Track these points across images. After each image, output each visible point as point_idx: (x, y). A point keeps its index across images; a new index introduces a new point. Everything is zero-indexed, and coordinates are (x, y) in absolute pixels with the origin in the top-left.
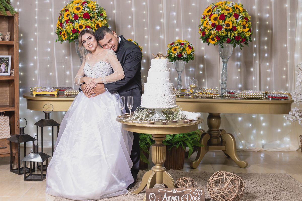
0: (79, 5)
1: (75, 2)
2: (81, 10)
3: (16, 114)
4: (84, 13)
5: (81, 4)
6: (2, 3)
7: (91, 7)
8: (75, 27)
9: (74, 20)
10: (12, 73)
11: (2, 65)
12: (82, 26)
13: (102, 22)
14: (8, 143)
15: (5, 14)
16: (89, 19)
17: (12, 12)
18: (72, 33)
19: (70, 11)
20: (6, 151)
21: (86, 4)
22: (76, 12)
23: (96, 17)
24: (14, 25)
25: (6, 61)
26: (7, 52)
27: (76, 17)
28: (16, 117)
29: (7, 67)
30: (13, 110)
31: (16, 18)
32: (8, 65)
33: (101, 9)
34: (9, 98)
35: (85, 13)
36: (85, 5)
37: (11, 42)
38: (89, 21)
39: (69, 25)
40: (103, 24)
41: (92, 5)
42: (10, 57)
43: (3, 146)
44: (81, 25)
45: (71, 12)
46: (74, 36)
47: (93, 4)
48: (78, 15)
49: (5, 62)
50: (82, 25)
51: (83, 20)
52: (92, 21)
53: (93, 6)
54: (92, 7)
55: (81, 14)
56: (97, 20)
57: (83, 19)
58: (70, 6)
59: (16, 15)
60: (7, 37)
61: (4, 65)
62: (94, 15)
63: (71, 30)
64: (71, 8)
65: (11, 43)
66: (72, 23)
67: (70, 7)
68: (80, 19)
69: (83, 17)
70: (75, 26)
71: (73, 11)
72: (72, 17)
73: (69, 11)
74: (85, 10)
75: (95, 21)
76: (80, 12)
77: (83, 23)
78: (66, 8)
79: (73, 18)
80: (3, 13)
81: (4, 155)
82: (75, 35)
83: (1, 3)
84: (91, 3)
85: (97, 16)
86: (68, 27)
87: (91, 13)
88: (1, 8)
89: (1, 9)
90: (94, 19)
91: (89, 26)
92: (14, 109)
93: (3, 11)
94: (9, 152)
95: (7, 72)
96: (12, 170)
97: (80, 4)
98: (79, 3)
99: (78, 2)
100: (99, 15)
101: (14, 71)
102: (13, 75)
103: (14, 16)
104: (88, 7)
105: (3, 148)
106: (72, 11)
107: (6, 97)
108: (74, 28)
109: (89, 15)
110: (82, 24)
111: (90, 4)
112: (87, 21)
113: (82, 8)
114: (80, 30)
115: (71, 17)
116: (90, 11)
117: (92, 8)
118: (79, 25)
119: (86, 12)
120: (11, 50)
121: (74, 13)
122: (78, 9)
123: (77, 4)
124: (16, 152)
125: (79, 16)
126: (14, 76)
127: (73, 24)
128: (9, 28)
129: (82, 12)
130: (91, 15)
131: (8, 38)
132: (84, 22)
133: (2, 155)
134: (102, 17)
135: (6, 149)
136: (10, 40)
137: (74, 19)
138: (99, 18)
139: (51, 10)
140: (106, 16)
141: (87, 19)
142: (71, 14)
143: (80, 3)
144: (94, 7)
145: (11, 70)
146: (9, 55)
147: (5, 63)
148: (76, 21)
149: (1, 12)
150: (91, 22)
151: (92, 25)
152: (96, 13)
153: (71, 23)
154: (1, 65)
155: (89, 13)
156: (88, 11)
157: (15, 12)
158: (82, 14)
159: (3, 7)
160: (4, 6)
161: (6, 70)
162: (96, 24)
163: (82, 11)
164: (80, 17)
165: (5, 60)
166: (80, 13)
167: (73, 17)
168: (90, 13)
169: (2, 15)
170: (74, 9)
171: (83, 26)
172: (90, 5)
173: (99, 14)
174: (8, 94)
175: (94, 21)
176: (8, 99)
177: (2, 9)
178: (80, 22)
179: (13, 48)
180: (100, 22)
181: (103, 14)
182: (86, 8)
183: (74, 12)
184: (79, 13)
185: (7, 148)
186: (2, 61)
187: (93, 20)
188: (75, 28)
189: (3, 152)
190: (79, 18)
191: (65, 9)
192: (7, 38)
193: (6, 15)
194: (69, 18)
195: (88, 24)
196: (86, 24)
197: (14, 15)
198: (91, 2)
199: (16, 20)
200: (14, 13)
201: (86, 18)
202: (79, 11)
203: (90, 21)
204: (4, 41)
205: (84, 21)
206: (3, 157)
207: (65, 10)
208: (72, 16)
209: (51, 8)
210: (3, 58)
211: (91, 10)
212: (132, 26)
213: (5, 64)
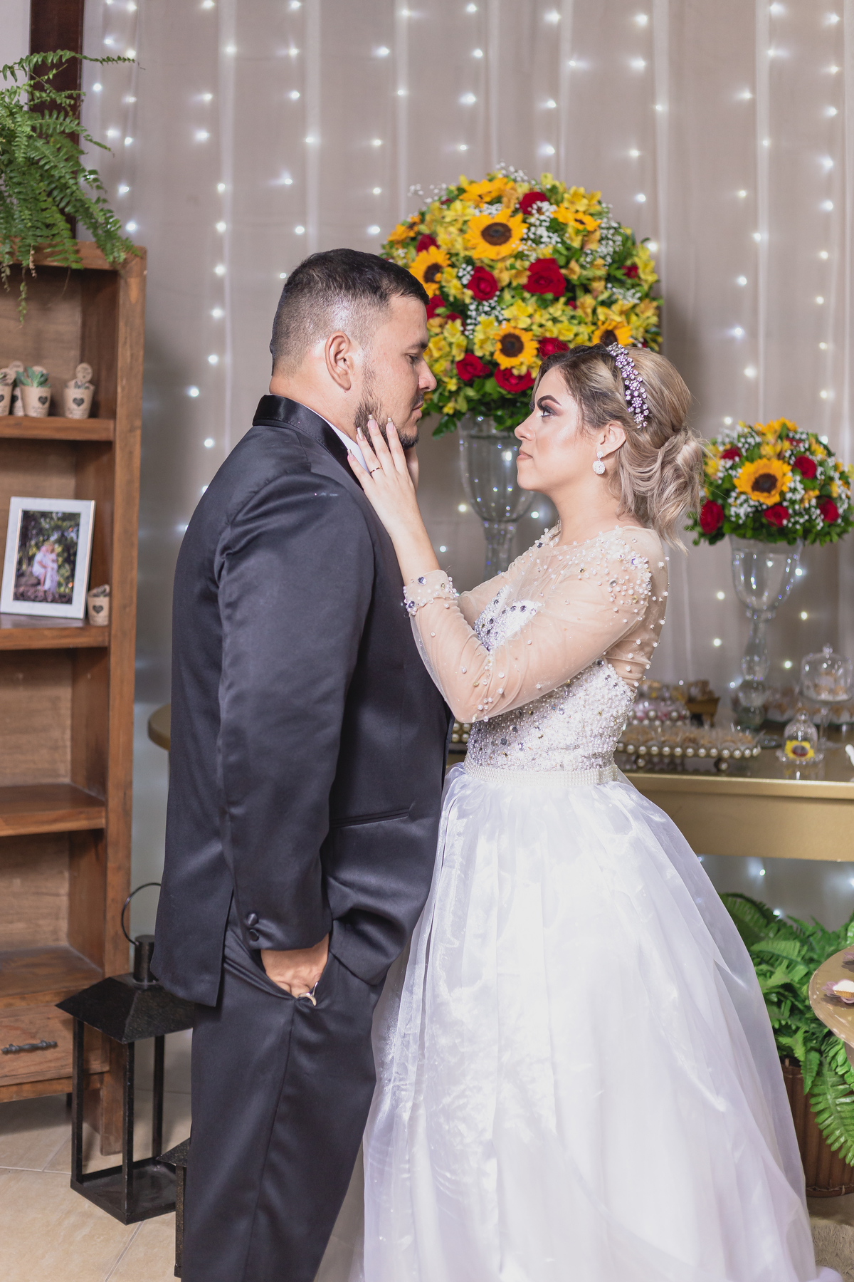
0: (498, 214)
1: (475, 190)
2: (514, 245)
3: (110, 851)
4: (533, 259)
5: (514, 204)
6: (55, 193)
7: (572, 225)
8: (476, 347)
9: (468, 301)
10: (98, 609)
11: (39, 557)
12: (518, 338)
13: (634, 318)
14: (65, 1023)
15: (72, 257)
16: (562, 300)
17: (109, 246)
18: (454, 381)
19: (444, 248)
20: (52, 1065)
21: (545, 205)
22: (485, 252)
23: (598, 285)
24: (121, 324)
25: (63, 535)
26: (70, 482)
27: (484, 284)
28: (111, 864)
29: (66, 570)
30: (100, 823)
31: (134, 283)
32: (75, 554)
33: (626, 238)
34: (68, 743)
35: (539, 260)
36: (539, 210)
37: (94, 423)
38: (558, 309)
39: (437, 330)
40: (637, 329)
41: (577, 211)
42: (86, 510)
43: (33, 1036)
44: (512, 331)
45: (451, 255)
46: (469, 400)
47: (581, 209)
48: (496, 273)
49: (55, 537)
50: (517, 332)
51: (524, 300)
52: (575, 307)
53: (580, 216)
54: (581, 227)
55: (512, 267)
56: (603, 303)
57: (527, 295)
58: (449, 215)
59: (135, 264)
60: (76, 395)
61: (53, 556)
62: (589, 273)
63: (453, 362)
64: (453, 230)
65: (98, 430)
66: (458, 322)
67: (448, 219)
68: (507, 295)
69: (525, 287)
70: (476, 340)
71: (466, 249)
72: (459, 285)
73: (438, 247)
74: (537, 241)
75: (594, 311)
76: (511, 256)
77: (524, 322)
78: (424, 229)
79: (465, 286)
80: (60, 252)
81: (40, 1086)
82: (471, 392)
83: (49, 189)
84: (572, 203)
85: (609, 278)
86: (436, 343)
87: (573, 264)
88: (49, 221)
89: (48, 226)
90: (588, 301)
91: (562, 338)
92: (103, 821)
93: (57, 239)
94: (69, 1070)
95: (66, 599)
96: (81, 1180)
97: (508, 207)
98: (497, 200)
99: (494, 194)
100: (619, 274)
101: (110, 595)
102: (101, 619)
103: (122, 272)
104: (556, 227)
105: (34, 1049)
106: (459, 247)
107: (56, 734)
108: (469, 351)
109: (563, 271)
110: (522, 325)
111: (566, 204)
112: (551, 310)
113: (519, 229)
114: (505, 362)
115: (455, 282)
116: (568, 248)
117: (578, 232)
118: (502, 333)
119: (545, 251)
120: (91, 471)
121: (469, 261)
122: (496, 234)
123: (491, 203)
124: (106, 1068)
125: (504, 277)
126: (109, 626)
127: (464, 324)
128: (83, 337)
129: (520, 256)
130: (575, 272)
131: (79, 402)
132: (530, 316)
133: (26, 1087)
134: (633, 286)
135: (49, 1054)
136: (94, 412)
137: (469, 293)
138: (618, 291)
139: (299, 230)
140: (651, 278)
141: (550, 296)
142: (453, 266)
143: (505, 200)
144: (591, 223)
145: (89, 588)
146: (79, 495)
147: (59, 541)
148: (487, 309)
149: (50, 246)
150: (573, 317)
151: (576, 335)
152: (600, 262)
153: (452, 318)
154: (34, 556)
155: (562, 261)
156: (556, 251)
157: (128, 245)
158: (518, 264)
159: (58, 216)
160: (62, 211)
161: (59, 585)
162: (603, 328)
163: (522, 247)
164: (509, 285)
165: (57, 528)
166: (509, 262)
167: (465, 281)
168: (568, 262)
169: (55, 264)
170: (474, 235)
171: (525, 337)
172: (565, 214)
173: (618, 268)
174: (69, 722)
175: (589, 311)
176: (65, 747)
177: (55, 231)
178: (507, 314)
179: (105, 459)
180: (622, 313)
181: (640, 272)
182: (542, 231)
183: (475, 254)
184: (503, 259)
185: (55, 1046)
186: (41, 531)
187: (583, 304)
188: (478, 353)
189: (33, 1069)
190: (502, 290)
191: (412, 234)
192: (75, 400)
193: (74, 266)
194: (441, 288)
195: (553, 331)
196: (541, 326)
197: (118, 267)
198: (575, 194)
199: (131, 292)
200: (123, 256)
201: (543, 293)
202: (505, 250)
203: (569, 309)
204: (57, 421)
205: (530, 310)
206: (31, 1096)
207: (413, 239)
208: (460, 278)
209: (304, 223)
210: (45, 515)
211: (576, 244)
212: (752, 333)
213: (58, 549)
